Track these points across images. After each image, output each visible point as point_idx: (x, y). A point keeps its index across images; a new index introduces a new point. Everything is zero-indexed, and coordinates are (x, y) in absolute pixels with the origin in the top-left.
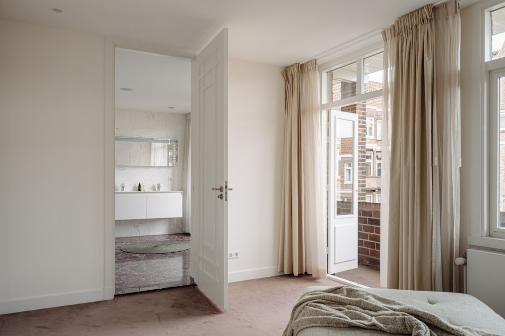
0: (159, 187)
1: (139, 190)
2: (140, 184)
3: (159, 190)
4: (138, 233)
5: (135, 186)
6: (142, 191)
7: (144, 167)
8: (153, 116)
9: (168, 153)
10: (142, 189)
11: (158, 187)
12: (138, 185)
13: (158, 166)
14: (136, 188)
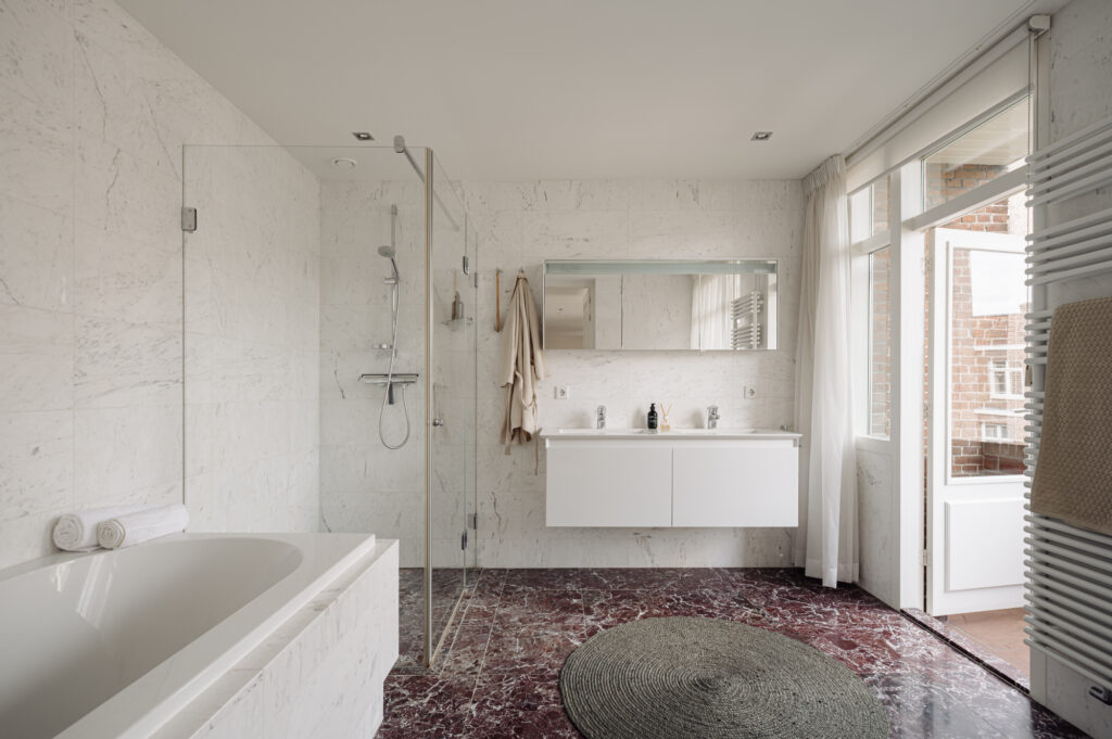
0: (714, 415)
1: (652, 425)
2: (652, 407)
3: (714, 425)
4: (648, 558)
5: (638, 412)
6: (659, 431)
7: (667, 352)
8: (696, 192)
9: (736, 321)
10: (660, 421)
11: (710, 418)
12: (649, 410)
13: (707, 348)
14: (643, 418)
